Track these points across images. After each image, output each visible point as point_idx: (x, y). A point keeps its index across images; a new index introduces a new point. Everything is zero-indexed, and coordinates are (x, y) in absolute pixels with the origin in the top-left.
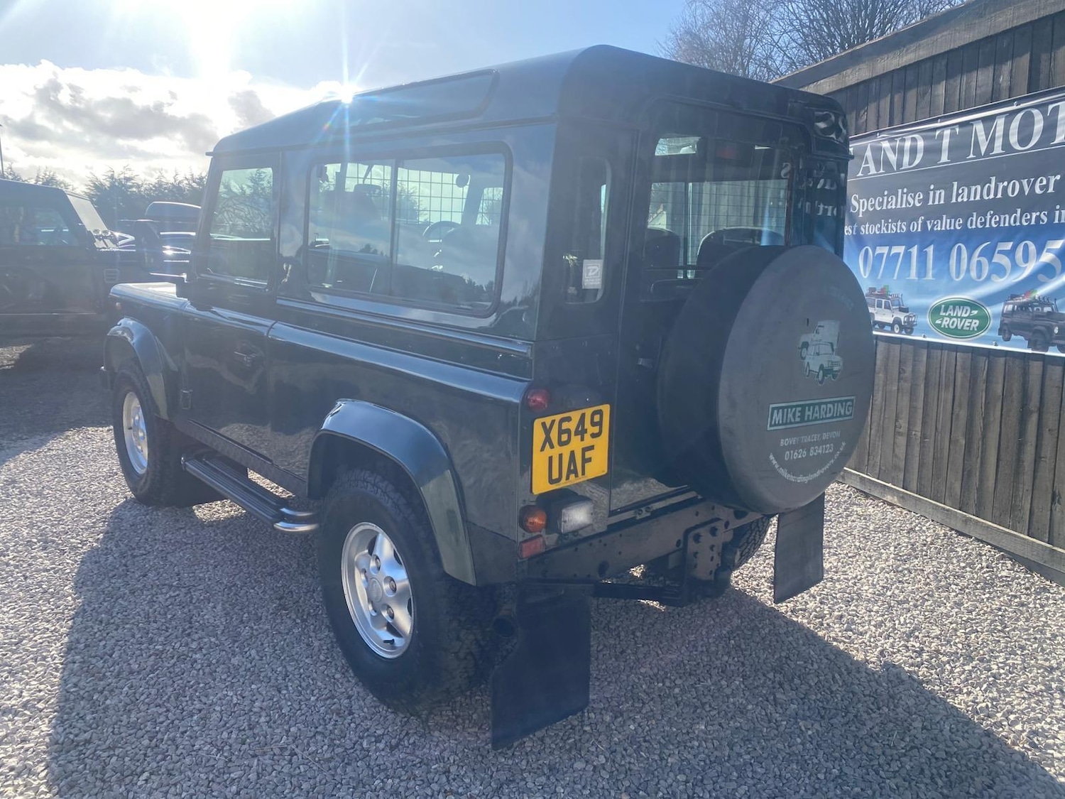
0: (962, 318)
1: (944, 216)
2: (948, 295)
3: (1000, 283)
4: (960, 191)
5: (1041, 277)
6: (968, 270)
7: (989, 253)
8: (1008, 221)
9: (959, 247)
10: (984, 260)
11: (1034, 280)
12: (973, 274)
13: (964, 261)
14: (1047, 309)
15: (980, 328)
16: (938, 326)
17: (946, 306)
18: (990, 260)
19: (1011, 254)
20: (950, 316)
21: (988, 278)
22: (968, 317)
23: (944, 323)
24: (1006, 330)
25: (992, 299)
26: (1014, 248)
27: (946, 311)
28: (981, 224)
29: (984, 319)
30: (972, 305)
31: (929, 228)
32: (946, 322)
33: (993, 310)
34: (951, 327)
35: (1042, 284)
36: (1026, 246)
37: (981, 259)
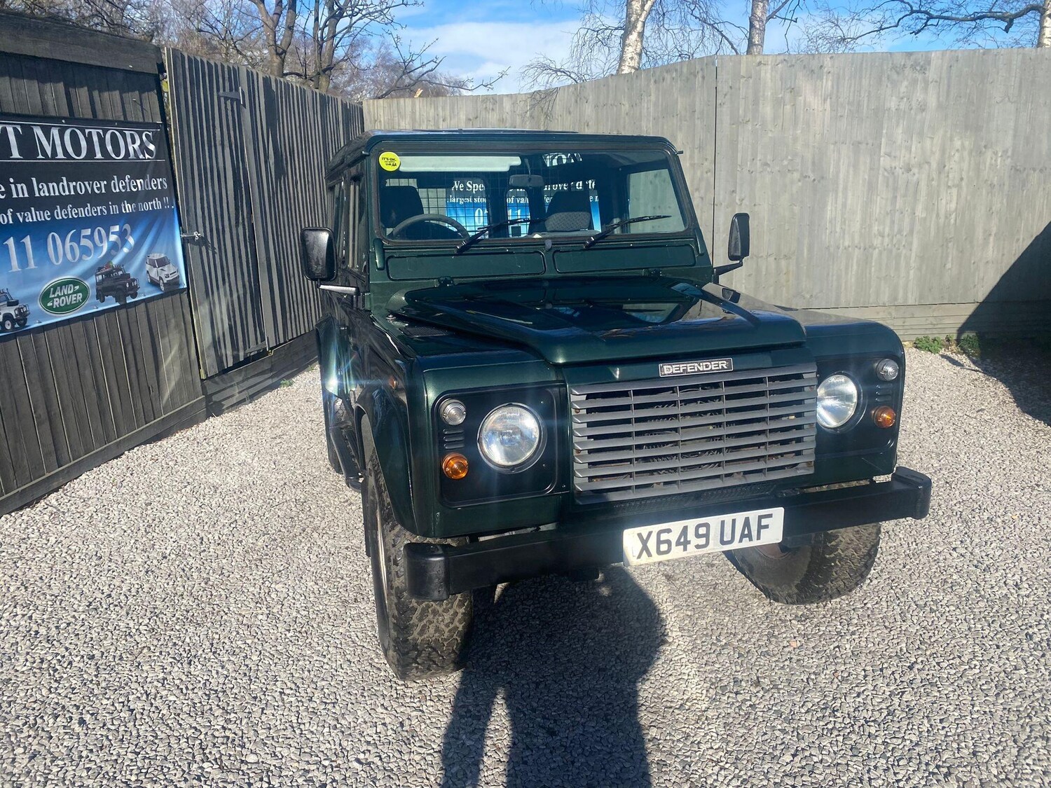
0: (68, 295)
1: (33, 209)
2: (53, 278)
3: (90, 261)
4: (41, 187)
5: (113, 252)
6: (65, 254)
7: (76, 238)
8: (84, 212)
9: (53, 236)
10: (75, 245)
11: (109, 255)
12: (69, 256)
13: (60, 248)
14: (120, 273)
15: (84, 299)
16: (51, 308)
17: (55, 287)
18: (79, 243)
19: (91, 237)
20: (59, 297)
21: (81, 258)
22: (74, 293)
23: (55, 303)
24: (101, 296)
25: (86, 275)
26: (92, 233)
27: (54, 293)
28: (66, 215)
29: (84, 290)
30: (74, 282)
31: (21, 220)
32: (56, 303)
33: (90, 282)
34: (62, 305)
35: (114, 257)
36: (99, 231)
37: (72, 243)
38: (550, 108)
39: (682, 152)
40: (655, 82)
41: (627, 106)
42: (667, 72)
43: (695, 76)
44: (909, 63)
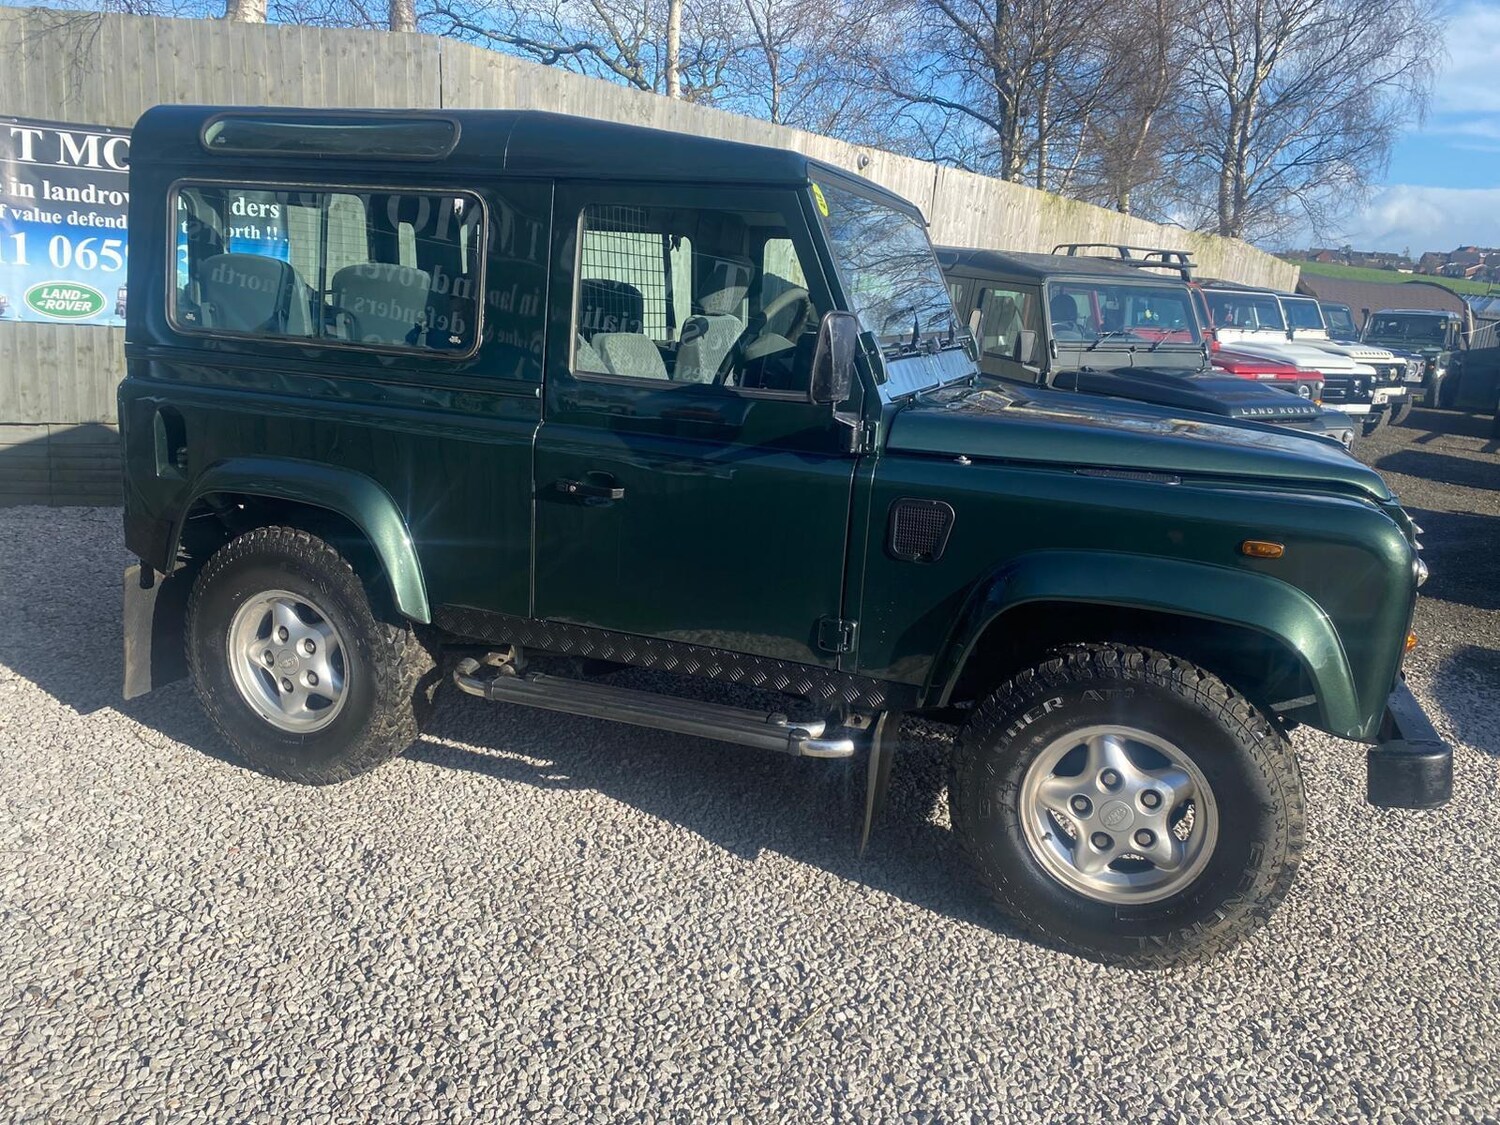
38: (84, 48)
39: (928, 225)
40: (327, 51)
41: (270, 80)
42: (351, 41)
43: (404, 60)
44: (637, 104)
